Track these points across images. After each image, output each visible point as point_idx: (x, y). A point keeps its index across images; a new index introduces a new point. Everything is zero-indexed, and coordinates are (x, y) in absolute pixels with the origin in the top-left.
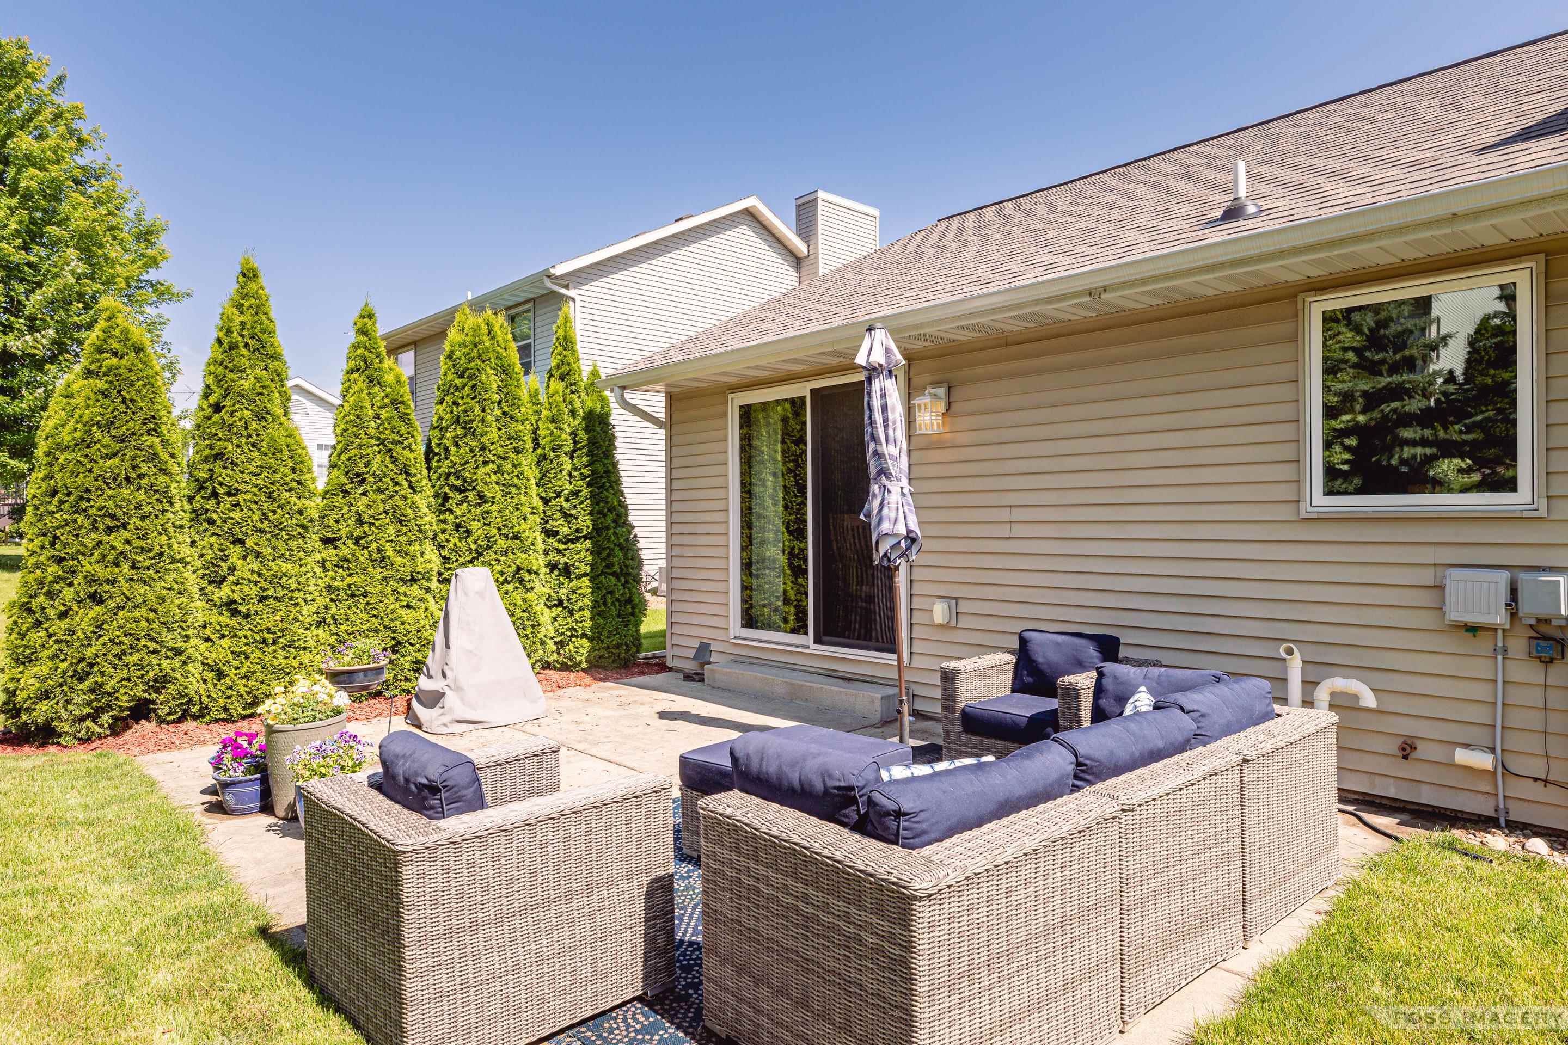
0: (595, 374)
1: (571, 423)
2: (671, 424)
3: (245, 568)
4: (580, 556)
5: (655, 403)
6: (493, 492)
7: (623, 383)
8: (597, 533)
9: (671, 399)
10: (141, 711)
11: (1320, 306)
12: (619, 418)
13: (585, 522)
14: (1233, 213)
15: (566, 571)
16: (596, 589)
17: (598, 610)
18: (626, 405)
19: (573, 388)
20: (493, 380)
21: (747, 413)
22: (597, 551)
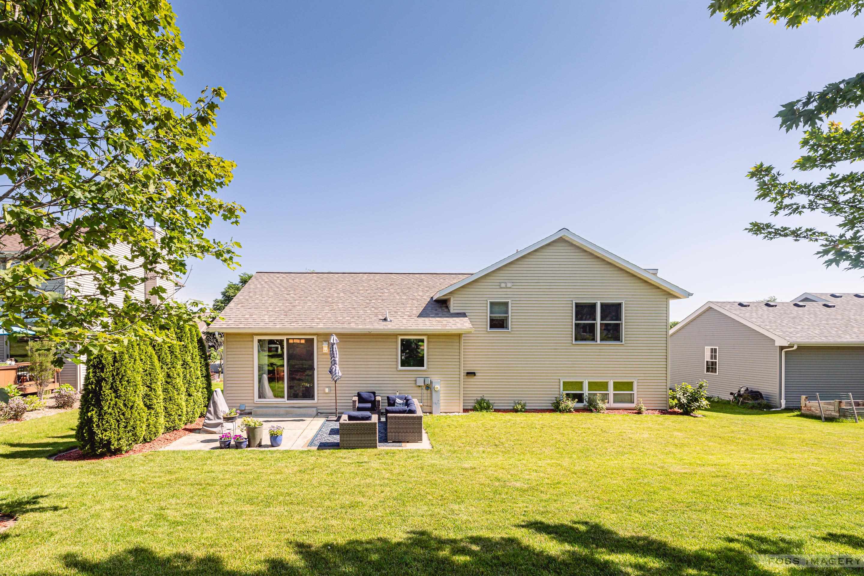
9: (227, 334)
14: (385, 320)
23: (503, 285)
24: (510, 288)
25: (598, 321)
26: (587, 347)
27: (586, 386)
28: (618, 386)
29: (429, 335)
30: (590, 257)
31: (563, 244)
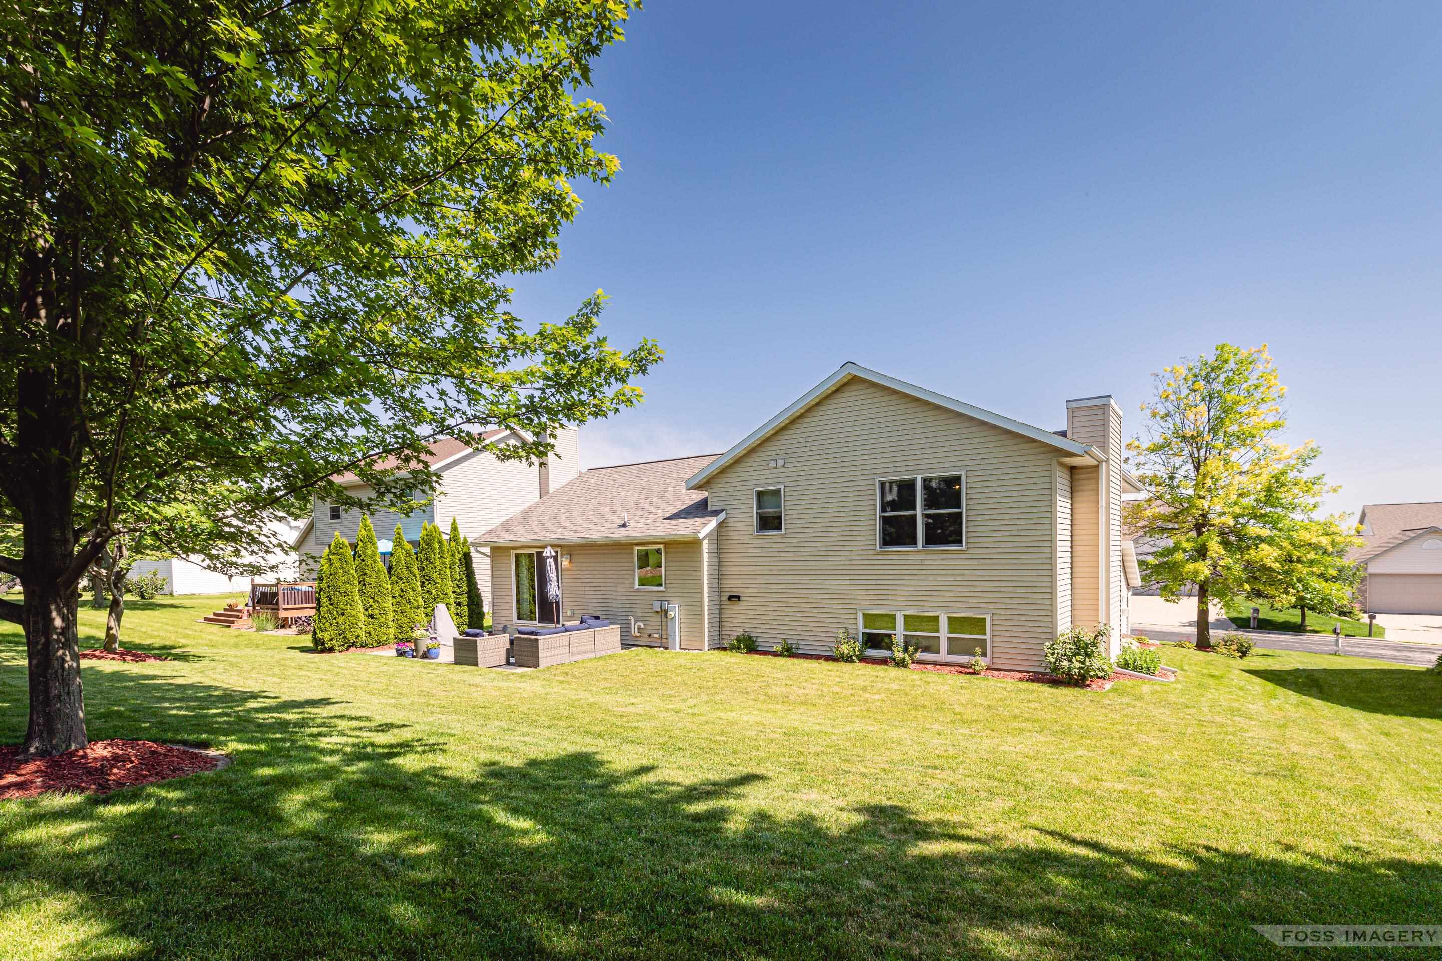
0: (465, 539)
1: (458, 556)
2: (492, 557)
3: (375, 605)
4: (464, 599)
5: (487, 550)
6: (438, 580)
7: (476, 545)
8: (469, 592)
9: (493, 549)
10: (354, 644)
11: (637, 547)
12: (473, 553)
13: (465, 588)
14: (624, 525)
15: (459, 604)
16: (469, 609)
17: (470, 616)
18: (478, 551)
19: (458, 543)
20: (436, 545)
21: (517, 556)
22: (469, 597)
23: (772, 464)
24: (783, 467)
25: (919, 510)
26: (899, 554)
27: (900, 622)
28: (956, 623)
29: (666, 544)
30: (906, 400)
31: (860, 387)
